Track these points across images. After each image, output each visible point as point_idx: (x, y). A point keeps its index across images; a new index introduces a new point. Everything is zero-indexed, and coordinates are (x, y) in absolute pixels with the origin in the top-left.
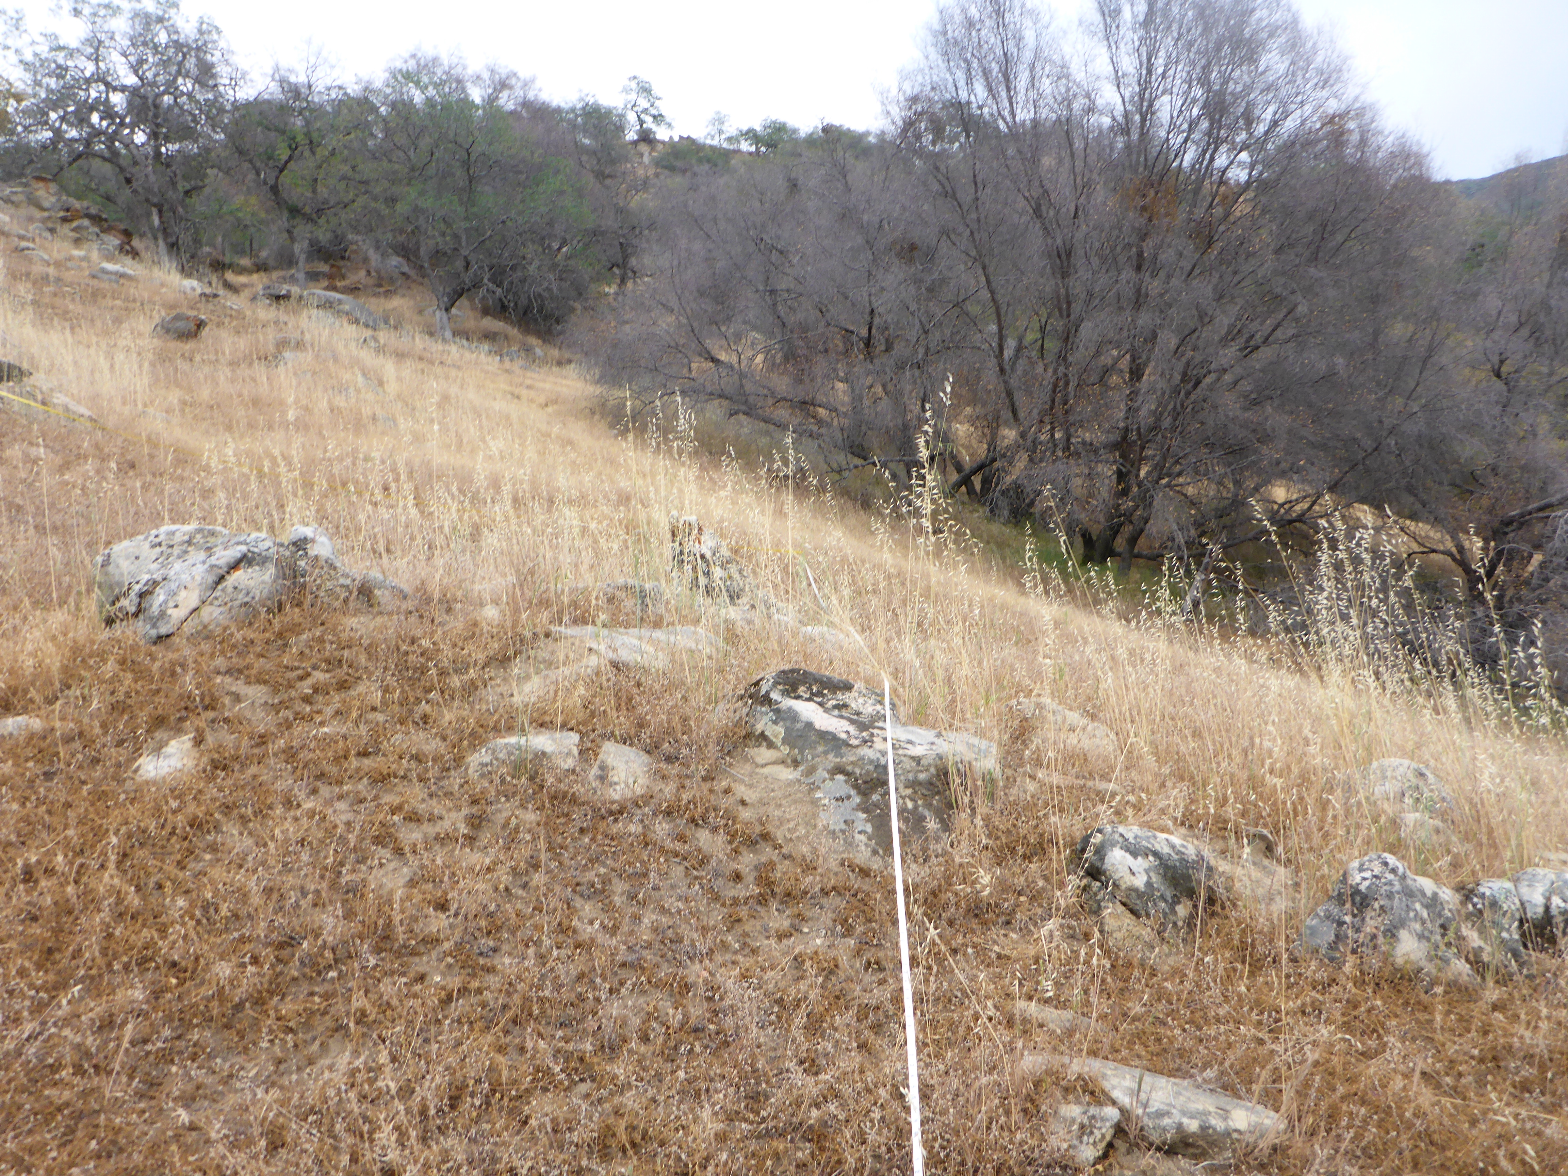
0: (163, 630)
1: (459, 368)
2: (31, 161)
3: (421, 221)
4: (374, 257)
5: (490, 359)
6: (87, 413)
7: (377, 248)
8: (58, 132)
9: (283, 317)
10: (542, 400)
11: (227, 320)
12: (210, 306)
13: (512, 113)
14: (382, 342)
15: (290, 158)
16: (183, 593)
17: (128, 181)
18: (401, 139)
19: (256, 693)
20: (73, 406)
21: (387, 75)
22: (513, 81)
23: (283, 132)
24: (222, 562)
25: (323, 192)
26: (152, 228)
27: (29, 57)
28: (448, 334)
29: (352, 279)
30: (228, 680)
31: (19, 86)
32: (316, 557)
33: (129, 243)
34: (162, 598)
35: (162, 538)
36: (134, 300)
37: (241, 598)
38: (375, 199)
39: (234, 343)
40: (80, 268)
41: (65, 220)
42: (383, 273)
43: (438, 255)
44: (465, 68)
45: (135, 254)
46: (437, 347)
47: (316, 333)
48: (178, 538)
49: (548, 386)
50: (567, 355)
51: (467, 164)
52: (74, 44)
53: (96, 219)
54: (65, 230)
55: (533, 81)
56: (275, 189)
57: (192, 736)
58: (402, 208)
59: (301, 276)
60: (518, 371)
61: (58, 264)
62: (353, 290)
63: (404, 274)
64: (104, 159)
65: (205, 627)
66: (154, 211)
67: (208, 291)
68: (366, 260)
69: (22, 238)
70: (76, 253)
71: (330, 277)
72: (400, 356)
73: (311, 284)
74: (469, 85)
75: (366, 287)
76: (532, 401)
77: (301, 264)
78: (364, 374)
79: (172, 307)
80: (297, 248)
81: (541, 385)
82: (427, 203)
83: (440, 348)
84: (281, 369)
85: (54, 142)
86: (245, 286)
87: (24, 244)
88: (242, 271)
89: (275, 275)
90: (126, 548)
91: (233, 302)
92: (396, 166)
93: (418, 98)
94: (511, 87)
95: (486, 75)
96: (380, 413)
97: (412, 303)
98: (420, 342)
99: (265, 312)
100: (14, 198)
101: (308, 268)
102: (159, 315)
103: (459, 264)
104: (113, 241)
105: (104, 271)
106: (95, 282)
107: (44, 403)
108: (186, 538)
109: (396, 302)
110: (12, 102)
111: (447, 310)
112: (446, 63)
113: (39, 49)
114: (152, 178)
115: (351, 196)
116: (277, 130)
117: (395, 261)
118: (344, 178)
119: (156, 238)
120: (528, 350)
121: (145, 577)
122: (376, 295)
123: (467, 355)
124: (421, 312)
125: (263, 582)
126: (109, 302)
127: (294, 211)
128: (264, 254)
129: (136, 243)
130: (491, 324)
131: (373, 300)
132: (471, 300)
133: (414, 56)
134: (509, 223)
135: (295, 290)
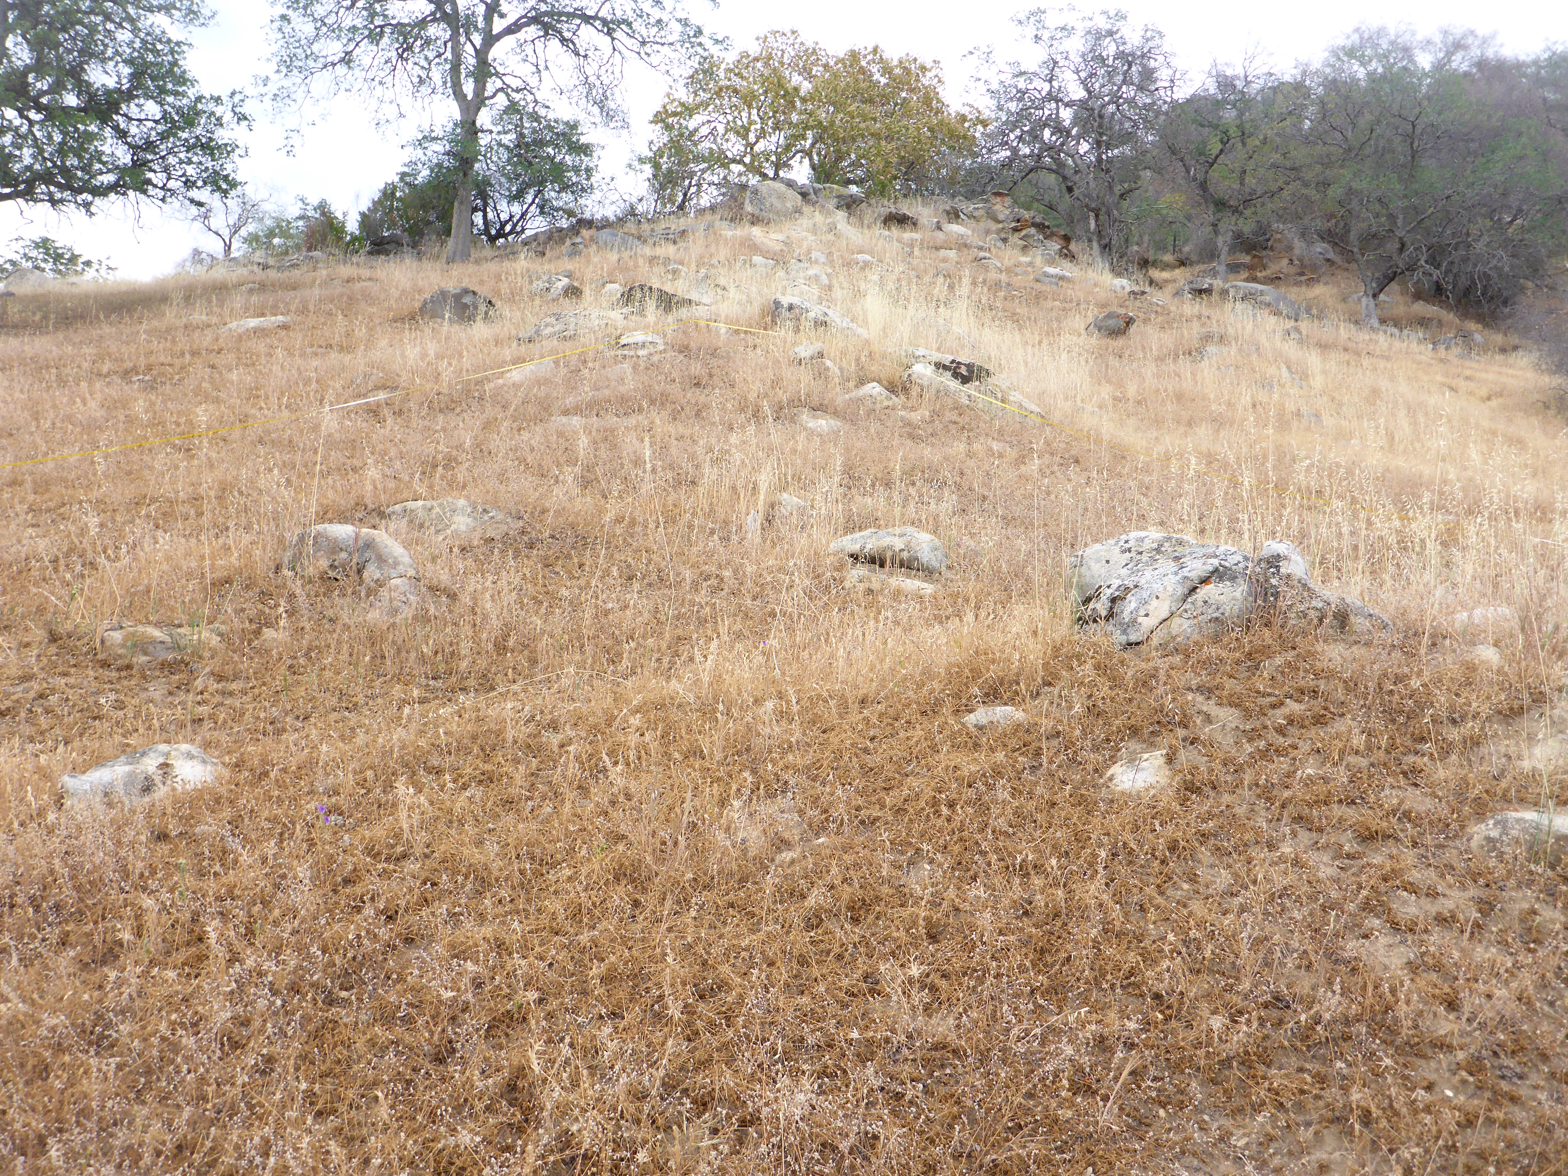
0: (1133, 638)
1: (1388, 358)
2: (992, 179)
3: (1355, 204)
4: (1299, 246)
5: (1423, 347)
6: (1037, 410)
7: (1303, 235)
8: (1015, 151)
9: (1205, 312)
10: (1484, 392)
11: (1153, 316)
12: (1138, 303)
13: (1466, 74)
14: (1304, 333)
15: (1222, 151)
16: (1155, 603)
17: (1070, 190)
18: (1339, 120)
19: (1228, 716)
20: (1027, 404)
21: (1327, 54)
22: (1470, 40)
23: (1216, 127)
24: (1193, 575)
25: (1251, 181)
26: (1088, 230)
27: (995, 86)
28: (1375, 322)
29: (1273, 269)
30: (1200, 698)
31: (986, 114)
32: (1289, 576)
33: (1066, 247)
34: (1133, 605)
35: (1131, 544)
36: (1071, 301)
37: (1212, 613)
38: (1306, 185)
39: (1160, 339)
40: (1026, 273)
41: (1016, 230)
42: (1306, 262)
43: (1370, 239)
44: (1413, 35)
45: (1072, 257)
46: (1364, 336)
47: (1239, 326)
48: (1147, 545)
49: (1491, 377)
50: (1514, 339)
51: (1409, 138)
52: (1032, 67)
53: (1041, 227)
54: (1015, 239)
55: (1493, 37)
56: (1203, 186)
57: (1164, 752)
58: (1335, 192)
59: (1222, 268)
60: (1455, 361)
61: (1008, 271)
62: (1274, 280)
63: (1328, 260)
64: (1050, 170)
65: (1174, 638)
66: (1092, 214)
67: (1136, 289)
68: (1290, 248)
69: (981, 248)
70: (1024, 259)
71: (1250, 267)
72: (1324, 347)
73: (1231, 276)
74: (1416, 52)
75: (1287, 276)
76: (1471, 393)
77: (1222, 257)
78: (1288, 368)
79: (1104, 306)
80: (1220, 241)
81: (1484, 375)
82: (1362, 184)
83: (1367, 337)
84: (1206, 363)
85: (1011, 160)
86: (1166, 281)
87: (982, 254)
88: (1166, 266)
89: (1198, 268)
90: (1097, 551)
91: (1158, 297)
92: (1332, 148)
93: (1361, 73)
94: (1465, 47)
95: (1438, 39)
96: (1304, 409)
97: (1335, 290)
98: (1345, 331)
99: (1190, 307)
100: (976, 214)
101: (1230, 260)
102: (1092, 313)
103: (1392, 246)
104: (1055, 246)
105: (1046, 275)
106: (1038, 286)
107: (1003, 401)
108: (1155, 545)
109: (1318, 290)
110: (980, 128)
111: (1375, 296)
112: (1392, 33)
113: (1003, 77)
114: (1092, 185)
115: (1280, 183)
116: (1211, 125)
117: (1320, 247)
118: (1275, 166)
119: (1090, 241)
120: (1466, 336)
121: (1116, 583)
122: (1298, 284)
123: (1397, 344)
124: (1344, 300)
125: (1234, 599)
126: (1049, 304)
127: (1221, 205)
128: (1186, 249)
129: (1073, 246)
130: (1421, 308)
131: (1295, 289)
132: (1404, 284)
133: (1357, 30)
134: (1456, 198)
135: (1218, 283)
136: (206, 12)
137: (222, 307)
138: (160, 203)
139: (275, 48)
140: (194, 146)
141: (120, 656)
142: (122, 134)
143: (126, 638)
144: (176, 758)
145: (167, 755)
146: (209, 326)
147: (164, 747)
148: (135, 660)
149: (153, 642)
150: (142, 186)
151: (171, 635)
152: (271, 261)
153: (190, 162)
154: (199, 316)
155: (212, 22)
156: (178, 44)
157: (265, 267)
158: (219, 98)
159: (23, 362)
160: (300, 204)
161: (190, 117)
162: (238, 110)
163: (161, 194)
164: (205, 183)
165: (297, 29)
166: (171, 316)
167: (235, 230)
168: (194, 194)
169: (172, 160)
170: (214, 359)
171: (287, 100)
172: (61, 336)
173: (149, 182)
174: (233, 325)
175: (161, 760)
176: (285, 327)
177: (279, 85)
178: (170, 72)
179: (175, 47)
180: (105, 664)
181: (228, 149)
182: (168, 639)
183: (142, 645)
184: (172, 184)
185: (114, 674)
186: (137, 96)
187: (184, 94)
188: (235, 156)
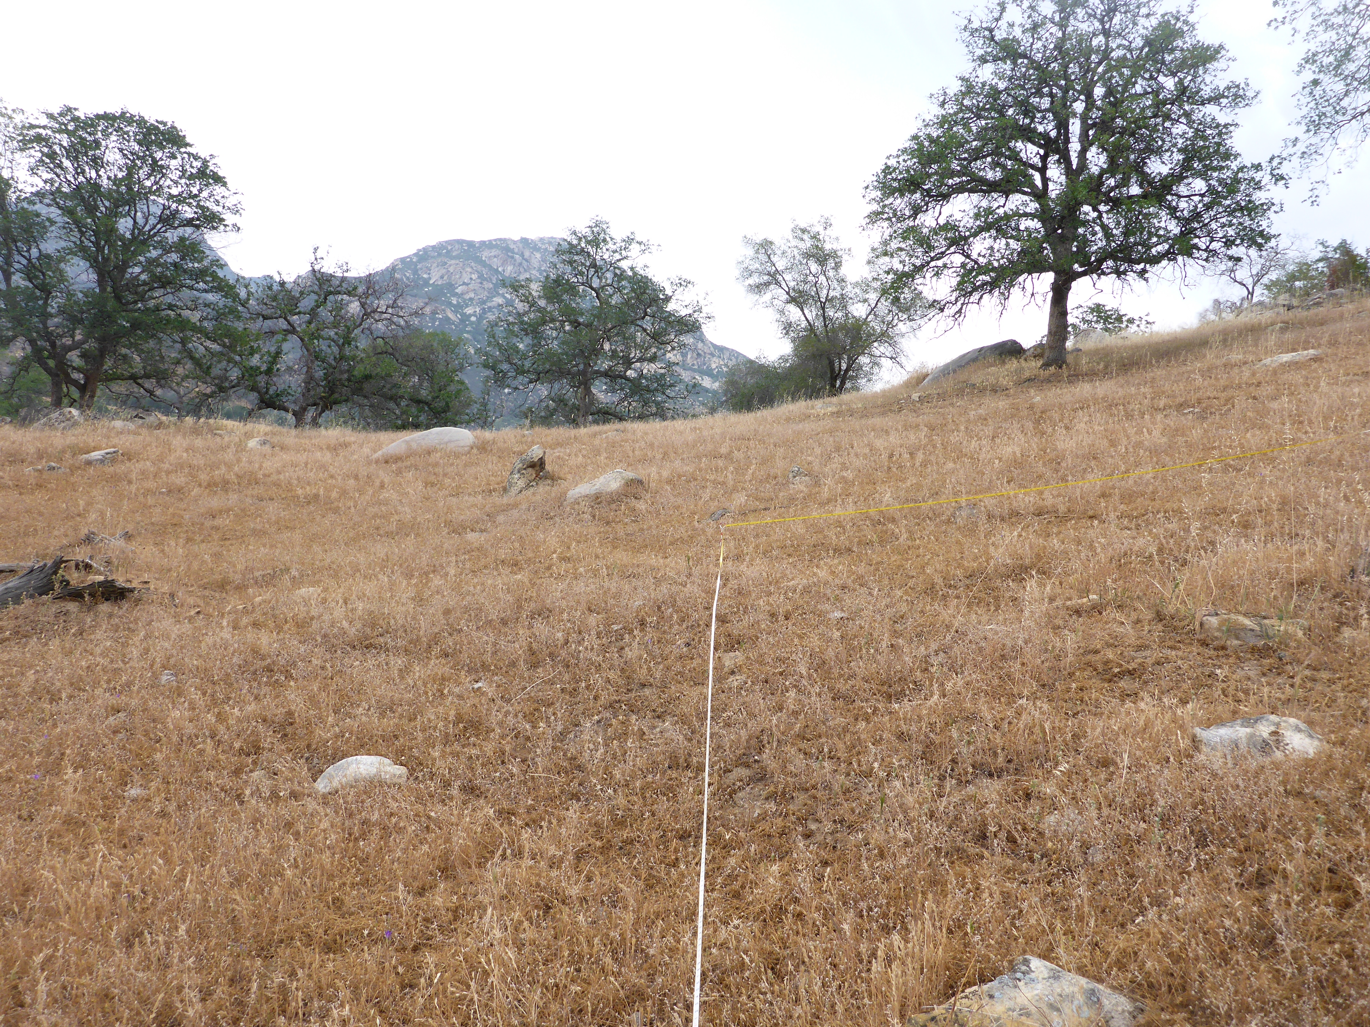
136: (1250, 94)
137: (1256, 345)
138: (1204, 263)
139: (1305, 111)
140: (1235, 210)
141: (1216, 638)
142: (1173, 211)
143: (1222, 623)
144: (1285, 728)
145: (1278, 725)
146: (1245, 363)
147: (1273, 718)
148: (1229, 642)
149: (1245, 629)
150: (1188, 251)
151: (1260, 625)
152: (1295, 302)
153: (1231, 225)
154: (1236, 356)
155: (1255, 101)
156: (1226, 126)
157: (1290, 308)
158: (1259, 165)
159: (1096, 401)
160: (1320, 248)
161: (1232, 187)
162: (1275, 172)
163: (1205, 255)
164: (1242, 240)
165: (1328, 89)
166: (1209, 356)
167: (1258, 278)
168: (1234, 251)
169: (1214, 225)
170: (1254, 391)
171: (1314, 156)
172: (1121, 380)
173: (1196, 247)
174: (1268, 361)
175: (1273, 728)
176: (1315, 359)
177: (1308, 143)
178: (1217, 152)
179: (1223, 130)
180: (1204, 644)
181: (1264, 208)
182: (1257, 628)
183: (1235, 631)
184: (1215, 245)
185: (1212, 652)
186: (1187, 177)
187: (1228, 168)
188: (1270, 214)
